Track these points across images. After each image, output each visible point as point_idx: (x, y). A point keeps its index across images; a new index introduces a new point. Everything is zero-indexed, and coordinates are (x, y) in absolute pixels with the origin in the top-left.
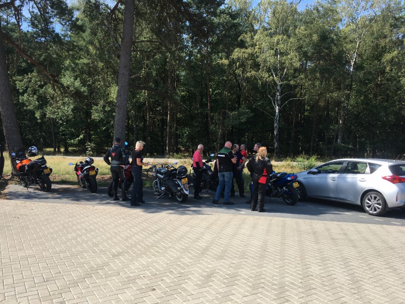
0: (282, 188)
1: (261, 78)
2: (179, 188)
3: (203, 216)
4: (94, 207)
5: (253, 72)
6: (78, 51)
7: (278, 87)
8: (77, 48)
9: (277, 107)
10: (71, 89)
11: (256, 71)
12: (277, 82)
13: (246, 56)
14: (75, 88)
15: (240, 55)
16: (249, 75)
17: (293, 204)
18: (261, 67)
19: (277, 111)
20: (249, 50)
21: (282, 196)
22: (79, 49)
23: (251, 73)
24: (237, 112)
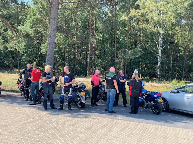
0: (150, 102)
1: (149, 29)
2: (79, 99)
3: (90, 119)
4: (20, 108)
5: (144, 25)
6: (27, 8)
7: (161, 35)
8: (27, 6)
9: (160, 48)
10: (23, 32)
11: (146, 24)
12: (160, 32)
13: (139, 14)
14: (26, 32)
15: (135, 14)
16: (141, 27)
17: (158, 113)
18: (149, 22)
19: (160, 51)
20: (142, 11)
21: (151, 107)
22: (28, 7)
23: (143, 26)
24: (133, 51)
